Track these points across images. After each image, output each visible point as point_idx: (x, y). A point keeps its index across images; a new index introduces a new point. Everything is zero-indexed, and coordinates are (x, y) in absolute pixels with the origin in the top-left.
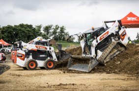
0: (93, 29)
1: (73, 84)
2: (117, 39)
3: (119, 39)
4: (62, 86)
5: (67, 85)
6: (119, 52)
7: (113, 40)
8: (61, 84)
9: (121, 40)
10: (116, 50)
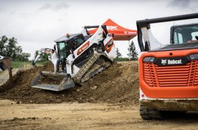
0: (68, 36)
1: (34, 119)
2: (101, 51)
3: (104, 51)
4: (18, 121)
5: (24, 119)
6: (102, 69)
7: (95, 52)
8: (15, 119)
9: (105, 52)
10: (99, 66)
